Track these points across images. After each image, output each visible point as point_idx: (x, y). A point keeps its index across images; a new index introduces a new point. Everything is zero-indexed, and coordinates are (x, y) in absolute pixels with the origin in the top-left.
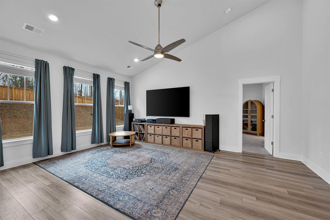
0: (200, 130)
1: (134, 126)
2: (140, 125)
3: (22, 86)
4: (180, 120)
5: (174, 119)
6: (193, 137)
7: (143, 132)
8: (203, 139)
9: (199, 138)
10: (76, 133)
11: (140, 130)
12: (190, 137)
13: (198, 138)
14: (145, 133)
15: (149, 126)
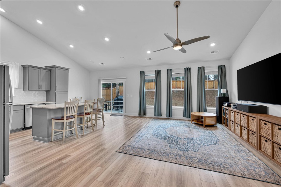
1: (224, 110)
2: (226, 109)
3: (153, 81)
11: (226, 115)
14: (228, 119)
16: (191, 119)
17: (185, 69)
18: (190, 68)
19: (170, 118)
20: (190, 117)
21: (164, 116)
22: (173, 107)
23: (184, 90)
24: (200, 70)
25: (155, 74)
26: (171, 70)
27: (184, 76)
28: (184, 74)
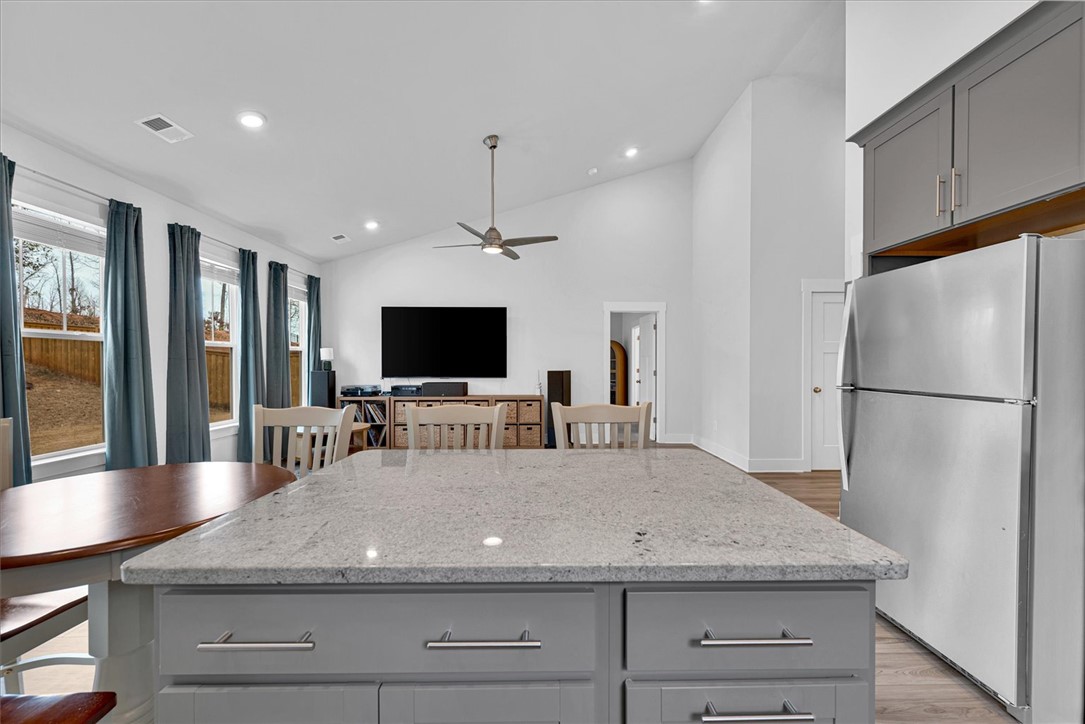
0: (536, 405)
2: (367, 402)
4: (478, 386)
5: (466, 383)
6: (522, 421)
7: (378, 423)
8: (544, 423)
9: (535, 422)
10: (211, 429)
11: (369, 416)
12: (514, 421)
13: (531, 421)
14: (387, 423)
15: (399, 404)
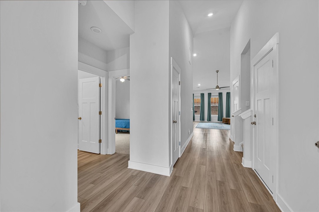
16: (222, 122)
17: (219, 93)
18: (222, 93)
19: (210, 121)
20: (222, 121)
21: (206, 120)
22: (212, 116)
23: (218, 105)
24: (228, 94)
25: (200, 95)
26: (211, 93)
27: (218, 97)
28: (218, 96)
